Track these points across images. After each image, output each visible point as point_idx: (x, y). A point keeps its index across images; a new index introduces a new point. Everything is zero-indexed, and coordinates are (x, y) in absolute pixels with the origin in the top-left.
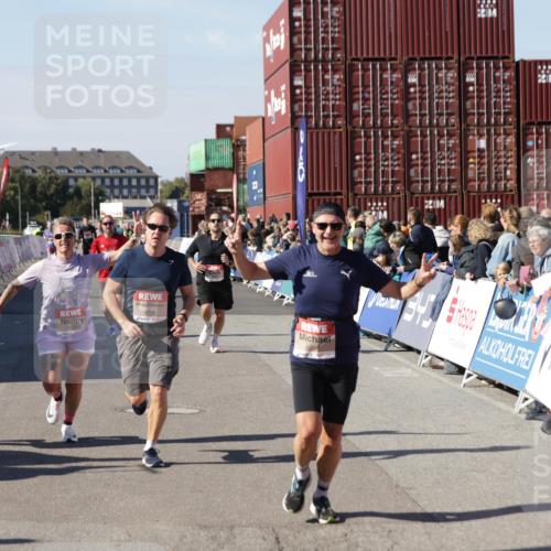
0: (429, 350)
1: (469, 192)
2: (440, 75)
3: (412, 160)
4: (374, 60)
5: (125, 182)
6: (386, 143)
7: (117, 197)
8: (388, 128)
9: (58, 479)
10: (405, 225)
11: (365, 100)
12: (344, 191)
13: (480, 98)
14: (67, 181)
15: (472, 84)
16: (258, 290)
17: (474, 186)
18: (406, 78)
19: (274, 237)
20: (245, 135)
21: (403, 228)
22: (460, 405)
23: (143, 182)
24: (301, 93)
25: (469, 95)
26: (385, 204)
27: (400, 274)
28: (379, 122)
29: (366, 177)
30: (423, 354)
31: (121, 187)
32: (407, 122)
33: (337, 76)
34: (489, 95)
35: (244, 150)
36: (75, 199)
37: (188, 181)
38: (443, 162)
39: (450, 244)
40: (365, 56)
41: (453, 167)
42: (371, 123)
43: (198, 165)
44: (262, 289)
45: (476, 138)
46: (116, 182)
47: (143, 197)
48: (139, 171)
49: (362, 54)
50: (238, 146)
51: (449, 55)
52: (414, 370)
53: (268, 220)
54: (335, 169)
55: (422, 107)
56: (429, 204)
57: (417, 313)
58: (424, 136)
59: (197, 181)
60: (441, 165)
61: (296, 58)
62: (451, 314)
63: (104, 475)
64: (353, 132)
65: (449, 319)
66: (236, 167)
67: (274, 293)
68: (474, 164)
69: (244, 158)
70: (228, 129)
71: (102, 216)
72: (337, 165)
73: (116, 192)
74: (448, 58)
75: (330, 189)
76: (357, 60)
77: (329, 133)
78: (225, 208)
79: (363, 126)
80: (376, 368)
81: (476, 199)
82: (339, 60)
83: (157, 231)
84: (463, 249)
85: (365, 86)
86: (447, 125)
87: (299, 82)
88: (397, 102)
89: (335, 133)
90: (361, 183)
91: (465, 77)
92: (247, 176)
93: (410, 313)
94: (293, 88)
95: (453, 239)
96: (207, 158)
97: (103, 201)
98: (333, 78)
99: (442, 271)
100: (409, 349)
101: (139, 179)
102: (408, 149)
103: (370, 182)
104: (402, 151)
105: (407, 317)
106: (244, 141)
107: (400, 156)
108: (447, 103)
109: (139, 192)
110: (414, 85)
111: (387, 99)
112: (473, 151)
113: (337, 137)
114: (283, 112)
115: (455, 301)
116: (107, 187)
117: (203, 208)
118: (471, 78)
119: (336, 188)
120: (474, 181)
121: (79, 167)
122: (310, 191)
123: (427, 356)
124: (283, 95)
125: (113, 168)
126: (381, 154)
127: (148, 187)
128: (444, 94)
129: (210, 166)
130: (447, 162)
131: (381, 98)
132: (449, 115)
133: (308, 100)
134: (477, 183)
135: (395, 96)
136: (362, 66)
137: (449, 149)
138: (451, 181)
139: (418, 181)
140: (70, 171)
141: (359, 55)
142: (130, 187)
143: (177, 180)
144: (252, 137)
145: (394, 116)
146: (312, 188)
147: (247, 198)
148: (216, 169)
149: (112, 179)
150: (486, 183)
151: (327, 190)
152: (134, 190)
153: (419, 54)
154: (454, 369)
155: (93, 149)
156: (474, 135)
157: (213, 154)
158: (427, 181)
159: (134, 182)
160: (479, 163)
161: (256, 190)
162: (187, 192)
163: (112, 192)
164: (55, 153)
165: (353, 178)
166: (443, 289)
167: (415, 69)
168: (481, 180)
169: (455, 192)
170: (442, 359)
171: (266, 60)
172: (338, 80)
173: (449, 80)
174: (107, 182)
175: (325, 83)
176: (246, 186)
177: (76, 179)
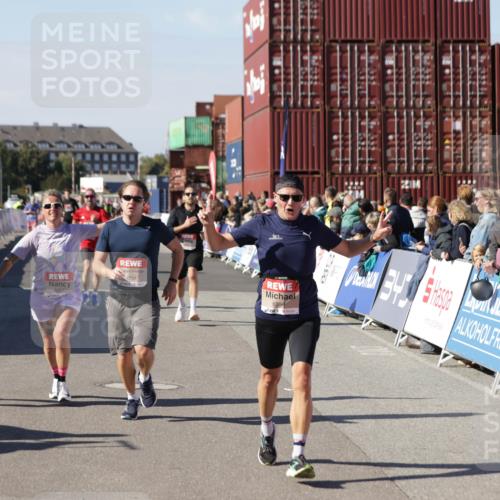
0: (406, 329)
1: (445, 173)
2: (417, 57)
3: (388, 141)
4: (352, 42)
5: (106, 158)
6: (362, 123)
7: (98, 172)
8: (365, 108)
9: (37, 453)
10: (382, 204)
11: (343, 81)
12: (322, 171)
13: (456, 80)
14: (48, 155)
15: (448, 67)
16: (236, 267)
17: (449, 167)
18: (383, 60)
19: (253, 215)
20: (224, 113)
21: (380, 208)
22: (436, 385)
23: (123, 158)
24: (280, 74)
25: (446, 77)
26: (362, 183)
27: (377, 254)
28: (356, 103)
29: (343, 157)
30: (400, 333)
31: (102, 162)
32: (384, 102)
33: (315, 57)
34: (465, 78)
35: (223, 128)
36: (56, 173)
37: (167, 157)
38: (419, 143)
39: (427, 225)
40: (343, 37)
41: (429, 148)
42: (349, 103)
43: (178, 142)
44: (240, 266)
45: (452, 119)
46: (97, 157)
47: (123, 173)
48: (119, 147)
49: (340, 36)
50: (218, 124)
51: (426, 37)
52: (390, 349)
53: (246, 197)
54: (313, 148)
55: (398, 88)
56: (405, 184)
57: (393, 293)
58: (400, 117)
59: (177, 158)
60: (418, 146)
61: (275, 38)
62: (427, 294)
63: (83, 451)
64: (331, 113)
65: (426, 299)
66: (215, 144)
67: (251, 270)
68: (450, 145)
69: (223, 136)
70: (208, 107)
71: (82, 191)
72: (315, 145)
73: (97, 167)
74: (425, 41)
75: (308, 167)
76: (336, 41)
77: (307, 114)
78: (204, 185)
79: (341, 107)
80: (353, 347)
81: (452, 180)
82: (317, 41)
83: (131, 201)
84: (440, 230)
85: (343, 68)
86: (423, 106)
87: (278, 62)
88: (374, 83)
89: (313, 113)
90: (338, 162)
91: (441, 60)
92: (226, 154)
93: (387, 292)
94: (272, 68)
95: (430, 220)
96: (187, 135)
97: (83, 176)
98: (311, 59)
99: (419, 251)
100: (386, 327)
101: (119, 155)
102: (385, 129)
103: (347, 162)
104: (379, 132)
105: (383, 296)
106: (224, 119)
107: (377, 136)
108: (423, 86)
109: (119, 167)
110: (391, 67)
111: (364, 80)
112: (450, 133)
113: (315, 116)
114: (262, 92)
115: (431, 281)
116: (88, 162)
117: (182, 185)
118: (447, 61)
119: (313, 167)
120: (450, 162)
121: (61, 142)
122: (288, 169)
123: (403, 336)
124: (262, 75)
125: (94, 143)
126: (358, 135)
127: (128, 163)
128: (421, 77)
129: (190, 143)
130: (423, 143)
131: (359, 80)
132: (425, 97)
133: (287, 80)
134: (452, 165)
135: (373, 78)
136: (340, 48)
137: (425, 130)
138: (427, 162)
139: (394, 162)
140: (51, 146)
141: (337, 37)
142: (110, 162)
143: (157, 156)
144: (231, 115)
145: (371, 97)
146: (290, 167)
147: (226, 175)
148: (196, 147)
149: (93, 154)
150: (462, 164)
151: (305, 169)
152: (114, 166)
153: (396, 36)
154: (430, 349)
155: (74, 125)
156: (450, 117)
157: (193, 131)
158: (404, 162)
159: (114, 158)
160: (455, 144)
161: (235, 168)
162: (167, 168)
163: (93, 167)
164: (37, 128)
165: (330, 157)
166: (420, 268)
167: (392, 51)
168: (457, 161)
169: (431, 173)
170: (419, 339)
171: (246, 40)
172: (317, 61)
173: (425, 62)
174: (88, 157)
175: (304, 63)
176: (224, 164)
177: (57, 153)
